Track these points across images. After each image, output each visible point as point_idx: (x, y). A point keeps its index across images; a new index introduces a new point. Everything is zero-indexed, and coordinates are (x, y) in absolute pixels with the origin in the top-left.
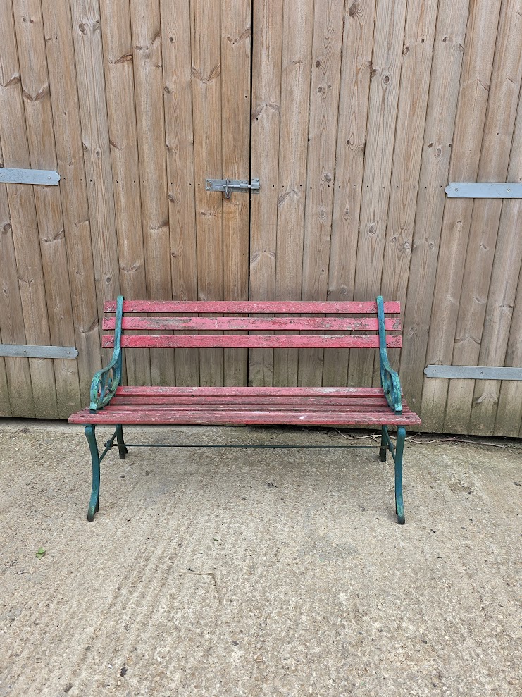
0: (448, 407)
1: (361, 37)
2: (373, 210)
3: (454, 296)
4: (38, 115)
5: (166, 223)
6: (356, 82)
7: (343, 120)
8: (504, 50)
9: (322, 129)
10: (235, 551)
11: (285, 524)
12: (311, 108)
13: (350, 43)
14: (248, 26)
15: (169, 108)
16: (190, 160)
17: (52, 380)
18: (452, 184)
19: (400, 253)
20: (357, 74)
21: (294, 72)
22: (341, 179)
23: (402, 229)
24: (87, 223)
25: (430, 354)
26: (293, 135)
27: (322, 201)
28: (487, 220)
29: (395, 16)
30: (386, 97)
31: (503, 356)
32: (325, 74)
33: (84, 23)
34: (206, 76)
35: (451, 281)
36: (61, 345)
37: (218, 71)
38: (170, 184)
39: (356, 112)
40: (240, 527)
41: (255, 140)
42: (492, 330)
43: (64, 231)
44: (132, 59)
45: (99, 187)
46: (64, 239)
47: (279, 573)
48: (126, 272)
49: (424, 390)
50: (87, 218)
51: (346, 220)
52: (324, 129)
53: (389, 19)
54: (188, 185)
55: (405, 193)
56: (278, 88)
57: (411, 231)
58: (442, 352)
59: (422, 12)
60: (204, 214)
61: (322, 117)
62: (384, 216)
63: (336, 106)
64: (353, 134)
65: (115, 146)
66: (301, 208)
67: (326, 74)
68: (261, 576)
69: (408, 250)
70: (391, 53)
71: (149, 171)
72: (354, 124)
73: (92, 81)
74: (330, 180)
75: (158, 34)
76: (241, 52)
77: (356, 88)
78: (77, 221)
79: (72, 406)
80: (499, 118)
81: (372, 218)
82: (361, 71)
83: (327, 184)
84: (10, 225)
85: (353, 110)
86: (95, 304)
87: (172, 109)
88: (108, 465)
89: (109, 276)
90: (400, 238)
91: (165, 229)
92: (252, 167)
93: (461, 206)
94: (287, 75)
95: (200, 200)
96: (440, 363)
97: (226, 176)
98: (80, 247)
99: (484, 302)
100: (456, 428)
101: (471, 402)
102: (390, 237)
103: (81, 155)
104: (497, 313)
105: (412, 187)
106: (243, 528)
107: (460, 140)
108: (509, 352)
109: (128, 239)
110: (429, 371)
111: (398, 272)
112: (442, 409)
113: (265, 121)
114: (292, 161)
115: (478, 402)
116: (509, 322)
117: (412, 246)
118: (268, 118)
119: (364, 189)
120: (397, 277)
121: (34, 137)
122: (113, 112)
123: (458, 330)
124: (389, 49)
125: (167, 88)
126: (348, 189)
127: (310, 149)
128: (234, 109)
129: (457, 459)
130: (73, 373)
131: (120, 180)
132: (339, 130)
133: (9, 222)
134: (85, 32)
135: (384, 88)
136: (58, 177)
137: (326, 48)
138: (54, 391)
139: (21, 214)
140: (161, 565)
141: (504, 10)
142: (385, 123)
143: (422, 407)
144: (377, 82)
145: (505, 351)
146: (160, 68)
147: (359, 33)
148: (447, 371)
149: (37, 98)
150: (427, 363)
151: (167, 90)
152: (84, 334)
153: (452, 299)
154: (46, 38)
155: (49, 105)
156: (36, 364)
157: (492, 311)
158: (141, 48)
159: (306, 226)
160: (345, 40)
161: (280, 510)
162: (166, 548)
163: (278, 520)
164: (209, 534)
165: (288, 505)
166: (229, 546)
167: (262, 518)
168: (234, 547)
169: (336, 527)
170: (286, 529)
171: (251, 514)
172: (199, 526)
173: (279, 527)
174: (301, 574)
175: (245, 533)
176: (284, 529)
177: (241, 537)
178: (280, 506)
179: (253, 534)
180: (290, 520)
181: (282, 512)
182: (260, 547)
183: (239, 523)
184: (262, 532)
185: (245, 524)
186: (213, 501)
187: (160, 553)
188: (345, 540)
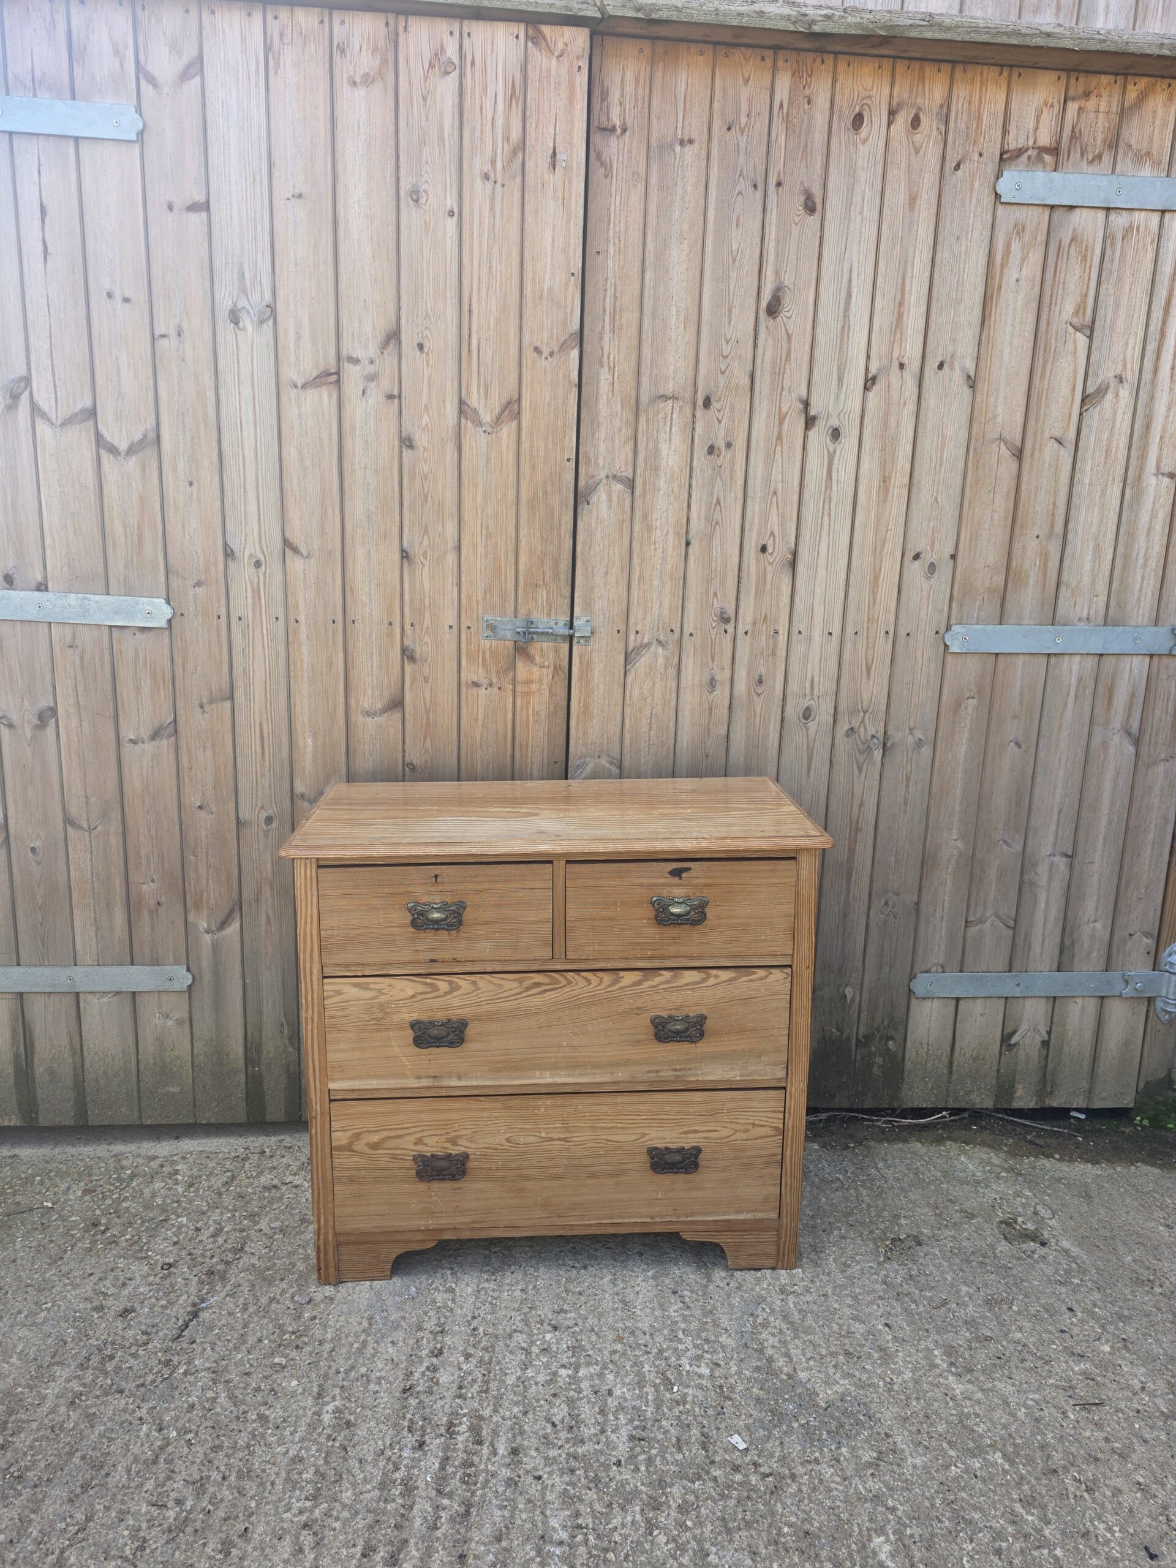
0: (956, 1054)
1: (788, 355)
2: (809, 677)
3: (963, 837)
4: (130, 485)
5: (397, 704)
6: (779, 437)
7: (755, 508)
8: (1046, 387)
9: (713, 524)
10: (608, 1443)
11: (699, 1358)
12: (694, 483)
13: (768, 366)
14: (576, 326)
15: (412, 478)
16: (450, 580)
17: (131, 1041)
18: (956, 628)
19: (861, 758)
20: (781, 423)
21: (662, 415)
22: (749, 619)
23: (865, 712)
24: (228, 704)
25: (920, 952)
26: (659, 533)
27: (713, 659)
28: (1021, 694)
29: (852, 319)
30: (835, 467)
31: (1057, 951)
32: (720, 422)
33: (239, 306)
34: (487, 418)
35: (957, 809)
36: (156, 962)
37: (512, 409)
38: (408, 627)
39: (779, 493)
40: (601, 1376)
41: (584, 544)
42: (1035, 901)
43: (175, 720)
44: (338, 381)
45: (258, 632)
46: (173, 739)
47: (723, 1496)
48: (306, 804)
49: (910, 1024)
50: (228, 695)
51: (759, 695)
52: (717, 523)
53: (840, 324)
54: (447, 628)
55: (871, 645)
56: (631, 444)
57: (881, 715)
58: (943, 947)
59: (900, 316)
60: (476, 685)
61: (715, 501)
62: (832, 688)
63: (740, 481)
64: (772, 533)
65: (295, 550)
66: (672, 672)
67: (723, 422)
68: (683, 1509)
69: (876, 752)
70: (845, 386)
71: (365, 599)
72: (774, 518)
73: (252, 422)
74: (727, 620)
75: (393, 337)
76: (561, 375)
77: (779, 448)
78: (205, 700)
79: (174, 1094)
80: (1038, 508)
81: (808, 691)
82: (788, 418)
83: (723, 626)
84: (53, 711)
85: (772, 490)
86: (236, 871)
87: (418, 479)
88: (268, 1231)
89: (270, 812)
90: (862, 729)
91: (396, 716)
92: (576, 595)
93: (973, 667)
94: (648, 421)
95: (470, 657)
96: (940, 970)
97: (522, 611)
98: (209, 753)
99: (1018, 848)
100: (972, 1097)
101: (998, 1043)
102: (843, 727)
103: (221, 567)
104: (1043, 869)
105: (883, 633)
106: (610, 1377)
107: (970, 546)
108: (1067, 943)
109: (315, 735)
110: (920, 985)
111: (858, 791)
112: (945, 1059)
113: (603, 506)
114: (656, 582)
115: (1013, 1041)
116: (1065, 885)
117: (885, 745)
118: (610, 500)
119: (795, 635)
120: (856, 803)
121: (119, 530)
122: (292, 484)
123: (973, 902)
124: (840, 379)
125: (410, 440)
126: (764, 638)
127: (691, 559)
128: (545, 482)
129: (989, 1163)
130: (180, 1022)
131: (302, 618)
132: (747, 525)
133: (52, 705)
134: (241, 325)
135: (831, 450)
136: (168, 612)
137: (723, 373)
138: (134, 1063)
139: (81, 689)
140: (446, 1502)
141: (1044, 317)
142: (833, 513)
143: (907, 1056)
144: (818, 436)
145: (1058, 941)
146: (396, 401)
147: (785, 350)
148: (953, 984)
149: (131, 451)
150: (915, 970)
151: (407, 443)
152: (208, 938)
153: (959, 844)
154: (157, 333)
155: (155, 465)
156: (93, 1008)
157: (1034, 865)
158: (356, 361)
159: (680, 707)
160: (759, 361)
161: (677, 1322)
162: (446, 1448)
163: (680, 1347)
164: (538, 1401)
165: (692, 1305)
166: (593, 1431)
167: (646, 1346)
168: (603, 1431)
169: (809, 1355)
170: (705, 1371)
171: (620, 1339)
172: (511, 1380)
173: (688, 1368)
174: (772, 1492)
175: (617, 1392)
176: (699, 1371)
177: (612, 1403)
178: (675, 1311)
179: (637, 1392)
180: (706, 1347)
181: (683, 1326)
182: (660, 1427)
183: (596, 1364)
184: (655, 1386)
185: (611, 1366)
186: (526, 1310)
187: (437, 1465)
188: (838, 1388)
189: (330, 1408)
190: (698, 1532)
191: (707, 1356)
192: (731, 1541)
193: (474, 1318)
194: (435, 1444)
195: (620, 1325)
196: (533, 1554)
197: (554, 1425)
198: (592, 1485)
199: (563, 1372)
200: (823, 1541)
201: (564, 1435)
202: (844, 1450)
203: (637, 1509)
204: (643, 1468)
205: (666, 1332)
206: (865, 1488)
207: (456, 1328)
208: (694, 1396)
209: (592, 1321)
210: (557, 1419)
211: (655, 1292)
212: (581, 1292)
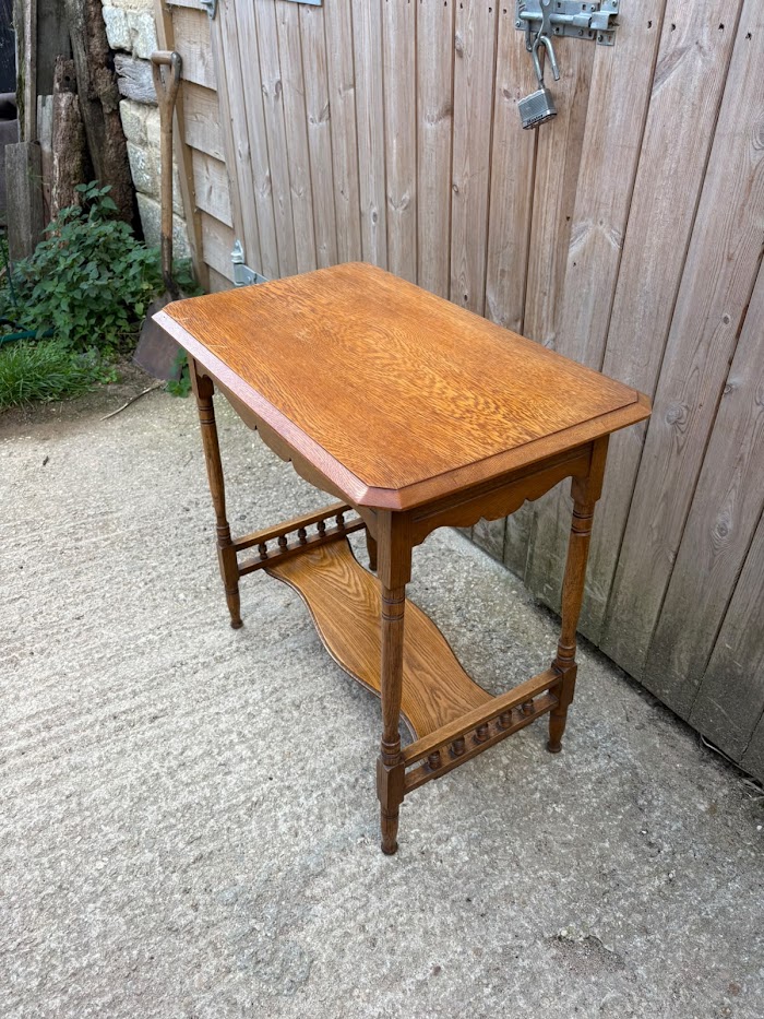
5: (448, 110)
24: (352, 91)
38: (458, 8)
40: (242, 760)
43: (329, 104)
46: (328, 121)
48: (393, 208)
50: (353, 82)
60: (507, 94)
78: (341, 86)
84: (280, 83)
89: (375, 210)
91: (447, 122)
98: (344, 140)
106: (244, 766)
109: (397, 136)
133: (280, 78)
161: (330, 785)
162: (139, 707)
163: (302, 800)
164: (201, 734)
165: (358, 788)
166: (185, 779)
167: (289, 775)
168: (187, 785)
169: (349, 905)
170: (283, 828)
171: (285, 756)
172: (213, 710)
173: (279, 814)
174: (169, 929)
175: (229, 778)
176: (280, 822)
177: (218, 779)
178: (342, 779)
179: (236, 790)
180: (312, 818)
181: (328, 791)
182: (207, 821)
183: (253, 752)
184: (248, 799)
185: (255, 761)
186: (286, 685)
187: (123, 709)
188: (316, 946)
189: (151, 636)
190: (114, 887)
191: (302, 823)
192: (111, 914)
193: (265, 662)
194: (142, 699)
195: (303, 749)
196: (67, 793)
197: (182, 753)
198: (136, 800)
199: (234, 737)
200: (134, 987)
201: (174, 764)
202: (241, 975)
203: (123, 838)
204: (161, 826)
205: (313, 782)
206: (202, 1007)
207: (249, 658)
208: (250, 832)
209: (297, 729)
210: (188, 753)
211: (357, 755)
212: (325, 707)
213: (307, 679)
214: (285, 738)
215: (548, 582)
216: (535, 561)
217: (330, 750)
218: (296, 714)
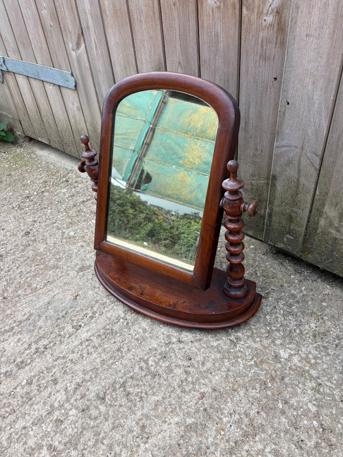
17: (66, 114)
138: (70, 127)
152: (73, 53)
156: (50, 91)
186: (87, 377)
207: (49, 356)
209: (107, 426)
211: (173, 442)
212: (128, 394)
213: (105, 366)
214: (97, 441)
215: (289, 233)
216: (274, 218)
217: (146, 443)
218: (102, 408)
